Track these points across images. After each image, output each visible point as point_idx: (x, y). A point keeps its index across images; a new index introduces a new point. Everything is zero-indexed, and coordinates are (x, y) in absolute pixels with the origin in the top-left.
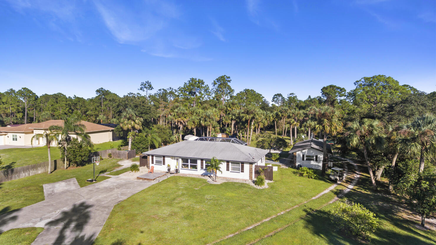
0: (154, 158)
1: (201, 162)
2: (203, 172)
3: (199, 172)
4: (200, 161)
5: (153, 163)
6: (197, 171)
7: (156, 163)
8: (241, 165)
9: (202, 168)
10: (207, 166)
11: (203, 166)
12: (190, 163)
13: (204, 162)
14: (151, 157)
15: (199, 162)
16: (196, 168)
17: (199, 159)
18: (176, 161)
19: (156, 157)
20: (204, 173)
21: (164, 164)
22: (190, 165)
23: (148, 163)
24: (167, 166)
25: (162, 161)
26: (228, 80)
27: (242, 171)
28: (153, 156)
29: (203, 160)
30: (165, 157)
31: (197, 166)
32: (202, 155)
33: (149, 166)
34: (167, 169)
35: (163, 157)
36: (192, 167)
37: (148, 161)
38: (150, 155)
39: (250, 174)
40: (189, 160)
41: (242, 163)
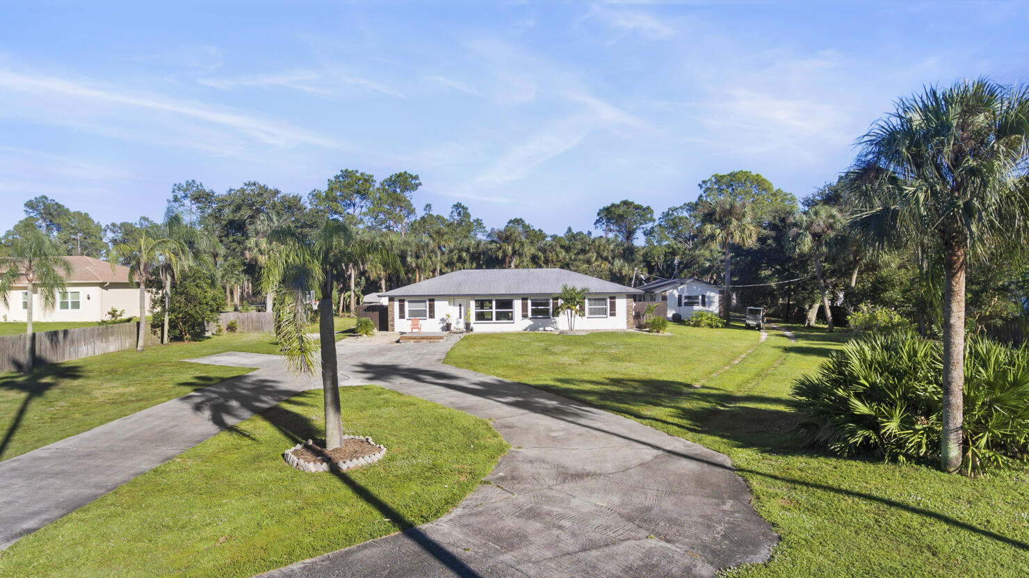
0: (406, 304)
1: (523, 304)
2: (528, 322)
3: (519, 323)
4: (521, 301)
5: (402, 316)
6: (513, 323)
7: (409, 317)
8: (610, 302)
9: (525, 316)
10: (534, 312)
11: (527, 312)
12: (497, 308)
13: (529, 302)
14: (396, 304)
15: (518, 304)
16: (510, 318)
17: (517, 296)
18: (458, 308)
19: (409, 302)
20: (530, 326)
21: (432, 316)
22: (496, 312)
23: (390, 318)
24: (441, 320)
25: (425, 310)
26: (413, 182)
27: (613, 314)
28: (402, 301)
29: (527, 299)
30: (433, 300)
31: (512, 312)
32: (525, 290)
33: (393, 325)
34: (441, 325)
35: (430, 300)
36: (500, 316)
37: (389, 313)
38: (397, 299)
39: (628, 318)
40: (494, 303)
41: (613, 298)
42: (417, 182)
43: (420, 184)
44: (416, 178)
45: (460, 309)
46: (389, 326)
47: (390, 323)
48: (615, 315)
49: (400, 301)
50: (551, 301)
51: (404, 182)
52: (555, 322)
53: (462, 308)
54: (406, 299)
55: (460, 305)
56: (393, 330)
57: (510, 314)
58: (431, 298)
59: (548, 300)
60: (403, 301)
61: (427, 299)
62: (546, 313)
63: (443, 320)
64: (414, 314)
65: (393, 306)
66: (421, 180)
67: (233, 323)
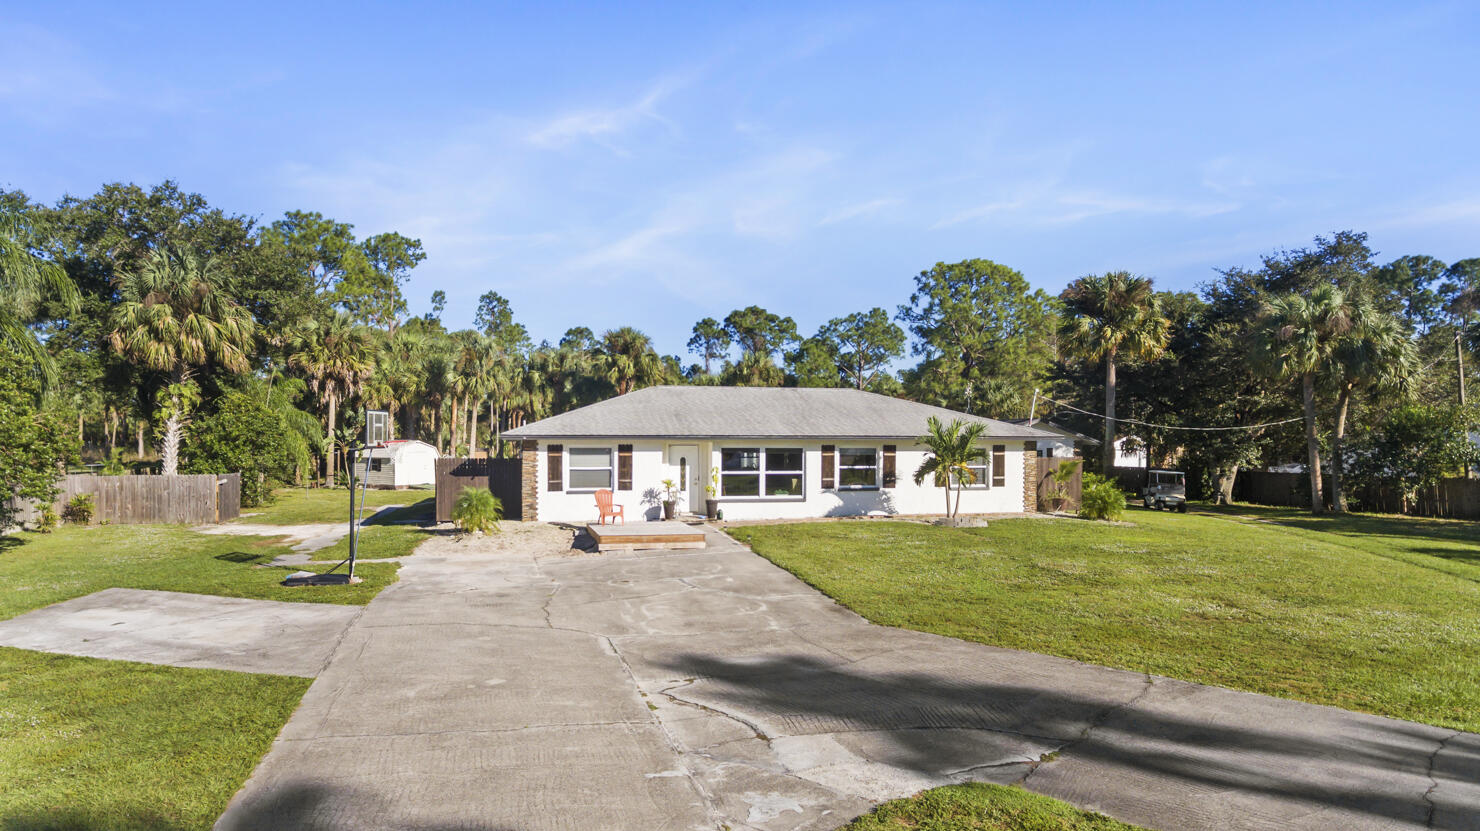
0: (566, 456)
1: (823, 459)
2: (833, 501)
3: (816, 503)
5: (555, 486)
6: (804, 500)
7: (571, 486)
8: (994, 457)
9: (827, 486)
10: (845, 477)
11: (832, 476)
12: (767, 469)
13: (837, 455)
14: (542, 458)
15: (813, 460)
16: (799, 490)
17: (812, 440)
18: (679, 467)
19: (573, 451)
20: (835, 509)
21: (625, 485)
22: (767, 476)
23: (525, 490)
24: (646, 495)
25: (610, 473)
26: (410, 252)
27: (999, 483)
28: (555, 449)
29: (831, 449)
30: (629, 448)
31: (799, 477)
32: (828, 428)
33: (533, 507)
34: (647, 506)
35: (622, 448)
36: (776, 485)
37: (525, 477)
38: (543, 444)
39: (1026, 489)
40: (763, 456)
41: (999, 448)
42: (418, 252)
43: (423, 256)
44: (417, 244)
45: (683, 469)
46: (524, 509)
47: (525, 502)
48: (1003, 485)
49: (552, 449)
50: (881, 453)
51: (396, 251)
52: (888, 500)
53: (688, 468)
54: (567, 445)
55: (683, 462)
56: (533, 518)
57: (794, 481)
58: (625, 442)
59: (875, 450)
60: (558, 449)
61: (614, 445)
62: (868, 477)
63: (650, 494)
64: (582, 480)
65: (535, 460)
66: (426, 247)
67: (80, 502)
